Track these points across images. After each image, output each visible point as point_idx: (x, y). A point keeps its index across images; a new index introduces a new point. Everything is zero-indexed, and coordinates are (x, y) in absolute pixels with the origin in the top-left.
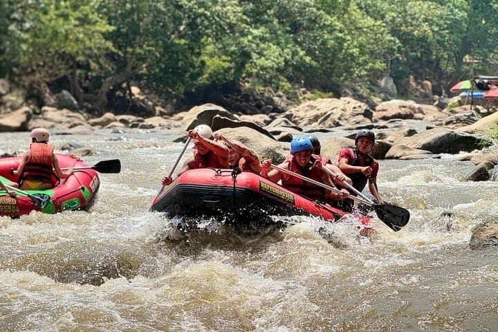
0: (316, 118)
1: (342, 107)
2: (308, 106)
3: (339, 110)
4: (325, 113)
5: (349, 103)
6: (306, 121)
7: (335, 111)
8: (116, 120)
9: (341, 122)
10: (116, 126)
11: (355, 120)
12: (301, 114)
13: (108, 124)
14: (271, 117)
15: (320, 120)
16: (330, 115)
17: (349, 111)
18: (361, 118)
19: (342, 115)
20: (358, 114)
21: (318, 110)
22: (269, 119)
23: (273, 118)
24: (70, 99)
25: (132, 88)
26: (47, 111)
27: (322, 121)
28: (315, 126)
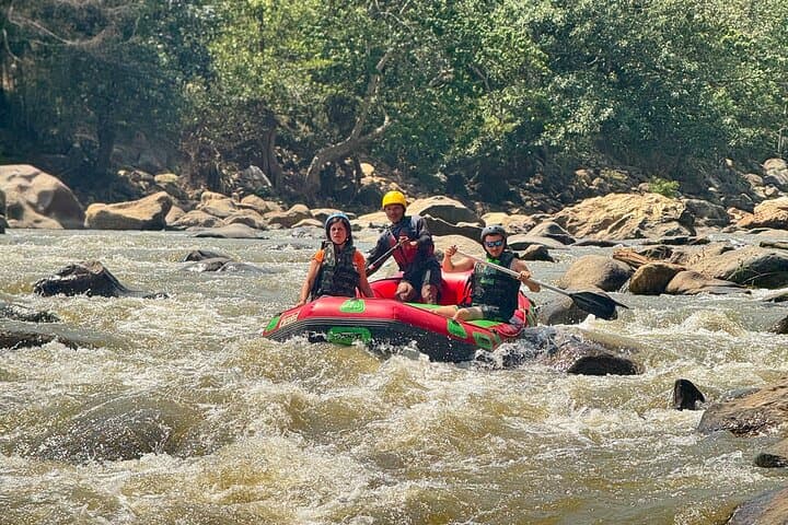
0: (605, 224)
1: (645, 208)
2: (593, 205)
3: (640, 212)
4: (619, 217)
5: (657, 201)
6: (588, 228)
7: (634, 213)
8: (310, 216)
9: (643, 233)
10: (309, 225)
11: (665, 228)
12: (582, 216)
13: (299, 221)
14: (534, 219)
15: (610, 227)
16: (626, 219)
17: (658, 210)
18: (675, 226)
19: (645, 221)
20: (670, 220)
21: (608, 211)
22: (531, 224)
23: (538, 221)
24: (261, 180)
25: (362, 165)
26: (210, 198)
27: (613, 229)
28: (603, 235)
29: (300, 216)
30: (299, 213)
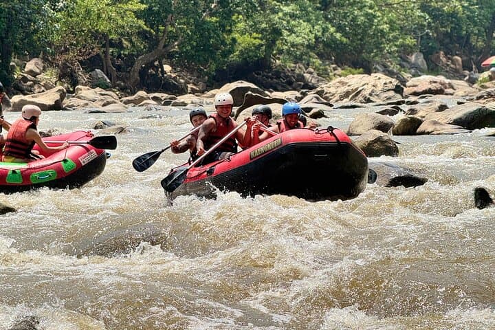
0: (347, 94)
1: (373, 83)
2: (339, 82)
3: (370, 86)
4: (356, 90)
5: (379, 78)
6: (337, 97)
7: (365, 86)
8: (148, 98)
9: (372, 98)
10: (148, 104)
11: (385, 95)
12: (332, 90)
13: (141, 102)
14: (302, 93)
15: (350, 96)
16: (361, 91)
17: (380, 87)
18: (392, 93)
19: (373, 91)
20: (388, 90)
21: (349, 86)
22: (300, 96)
23: (304, 95)
24: (103, 77)
25: (164, 66)
26: (81, 90)
27: (353, 97)
28: (346, 102)
29: (142, 99)
30: (143, 97)
